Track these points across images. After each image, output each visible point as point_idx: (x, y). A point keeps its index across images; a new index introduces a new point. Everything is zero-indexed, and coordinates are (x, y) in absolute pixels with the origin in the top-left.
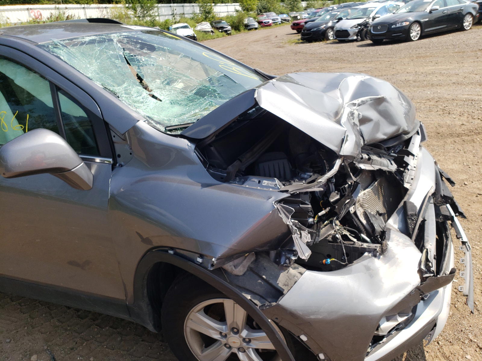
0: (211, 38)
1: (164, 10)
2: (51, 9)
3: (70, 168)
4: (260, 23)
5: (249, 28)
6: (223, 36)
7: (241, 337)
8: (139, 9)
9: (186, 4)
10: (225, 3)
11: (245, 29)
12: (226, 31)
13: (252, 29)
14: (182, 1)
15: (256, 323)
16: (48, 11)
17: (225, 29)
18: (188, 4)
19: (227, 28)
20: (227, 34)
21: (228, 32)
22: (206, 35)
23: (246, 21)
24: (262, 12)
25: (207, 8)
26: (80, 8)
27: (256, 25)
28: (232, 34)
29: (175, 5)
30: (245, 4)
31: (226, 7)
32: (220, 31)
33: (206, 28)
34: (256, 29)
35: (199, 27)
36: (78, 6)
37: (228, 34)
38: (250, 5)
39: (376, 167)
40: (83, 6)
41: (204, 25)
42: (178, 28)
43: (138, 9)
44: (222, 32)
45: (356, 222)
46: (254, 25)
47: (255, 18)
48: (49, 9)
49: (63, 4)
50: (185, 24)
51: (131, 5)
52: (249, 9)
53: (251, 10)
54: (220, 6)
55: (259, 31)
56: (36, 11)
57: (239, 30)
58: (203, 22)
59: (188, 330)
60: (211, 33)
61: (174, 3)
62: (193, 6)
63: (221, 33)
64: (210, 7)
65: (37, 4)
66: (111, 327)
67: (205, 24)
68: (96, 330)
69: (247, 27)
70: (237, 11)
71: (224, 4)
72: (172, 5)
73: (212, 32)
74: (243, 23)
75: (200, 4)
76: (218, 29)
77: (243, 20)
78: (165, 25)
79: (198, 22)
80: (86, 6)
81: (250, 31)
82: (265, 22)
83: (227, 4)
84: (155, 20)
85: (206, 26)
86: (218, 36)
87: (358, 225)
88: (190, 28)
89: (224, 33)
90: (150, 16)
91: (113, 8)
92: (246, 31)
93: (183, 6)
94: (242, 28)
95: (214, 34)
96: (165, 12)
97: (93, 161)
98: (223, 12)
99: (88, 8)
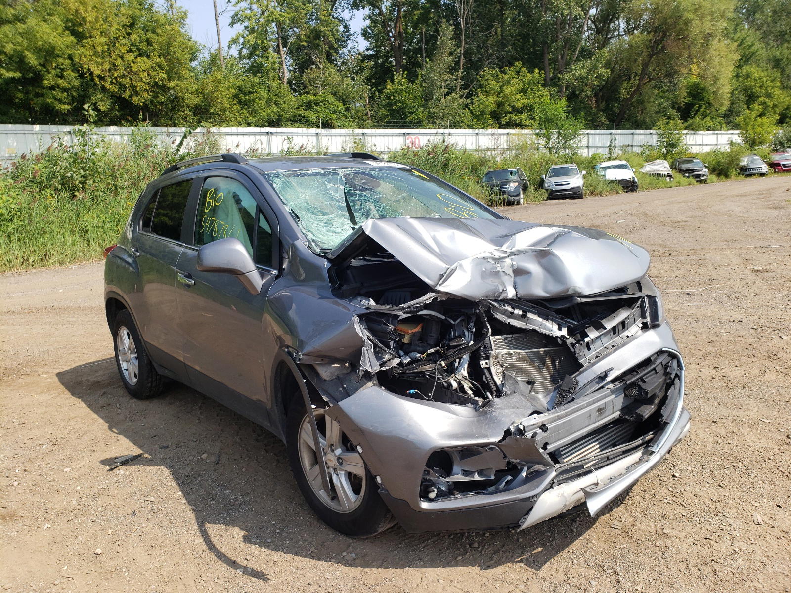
0: (666, 187)
1: (599, 139)
2: (431, 135)
3: (244, 272)
4: (773, 165)
5: (748, 173)
6: (690, 184)
7: (335, 455)
8: (554, 137)
9: (638, 132)
10: (714, 130)
11: (739, 174)
12: (698, 177)
13: (755, 175)
14: (632, 127)
15: (350, 444)
16: (425, 137)
17: (696, 173)
18: (642, 132)
19: (701, 171)
20: (697, 182)
21: (702, 178)
22: (657, 181)
23: (744, 162)
24: (784, 147)
25: (673, 137)
26: (471, 135)
27: (765, 168)
28: (708, 181)
29: (619, 131)
30: (751, 132)
31: (715, 136)
32: (687, 175)
33: (661, 169)
34: (762, 175)
35: (648, 168)
36: (470, 131)
37: (701, 182)
38: (760, 134)
39: (530, 326)
40: (477, 131)
41: (659, 164)
42: (609, 167)
43: (552, 137)
44: (688, 177)
45: (487, 378)
46: (760, 168)
47: (764, 157)
48: (426, 135)
49: (450, 128)
50: (624, 162)
51: (543, 131)
52: (758, 141)
53: (761, 143)
54: (703, 135)
55: (768, 179)
56: (414, 137)
57: (727, 176)
58: (659, 160)
59: (302, 441)
60: (668, 179)
61: (617, 129)
62: (651, 134)
63: (688, 180)
64: (678, 136)
65: (417, 128)
66: (275, 454)
67: (661, 164)
68: (262, 453)
69: (746, 172)
70: (731, 144)
71: (711, 132)
72: (613, 131)
73: (670, 176)
74: (737, 165)
75: (661, 132)
76: (681, 171)
77: (738, 159)
78: (591, 162)
79: (649, 159)
80: (481, 131)
81: (749, 179)
82: (784, 165)
83: (717, 132)
84: (576, 154)
85: (663, 167)
86: (679, 184)
87: (489, 382)
88: (629, 169)
89: (693, 181)
90: (570, 147)
91: (514, 134)
92: (742, 178)
93: (632, 134)
94: (733, 173)
95: (672, 179)
96: (599, 142)
97: (269, 271)
98: (707, 145)
99: (482, 134)
